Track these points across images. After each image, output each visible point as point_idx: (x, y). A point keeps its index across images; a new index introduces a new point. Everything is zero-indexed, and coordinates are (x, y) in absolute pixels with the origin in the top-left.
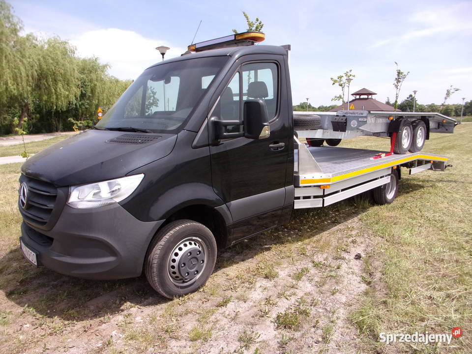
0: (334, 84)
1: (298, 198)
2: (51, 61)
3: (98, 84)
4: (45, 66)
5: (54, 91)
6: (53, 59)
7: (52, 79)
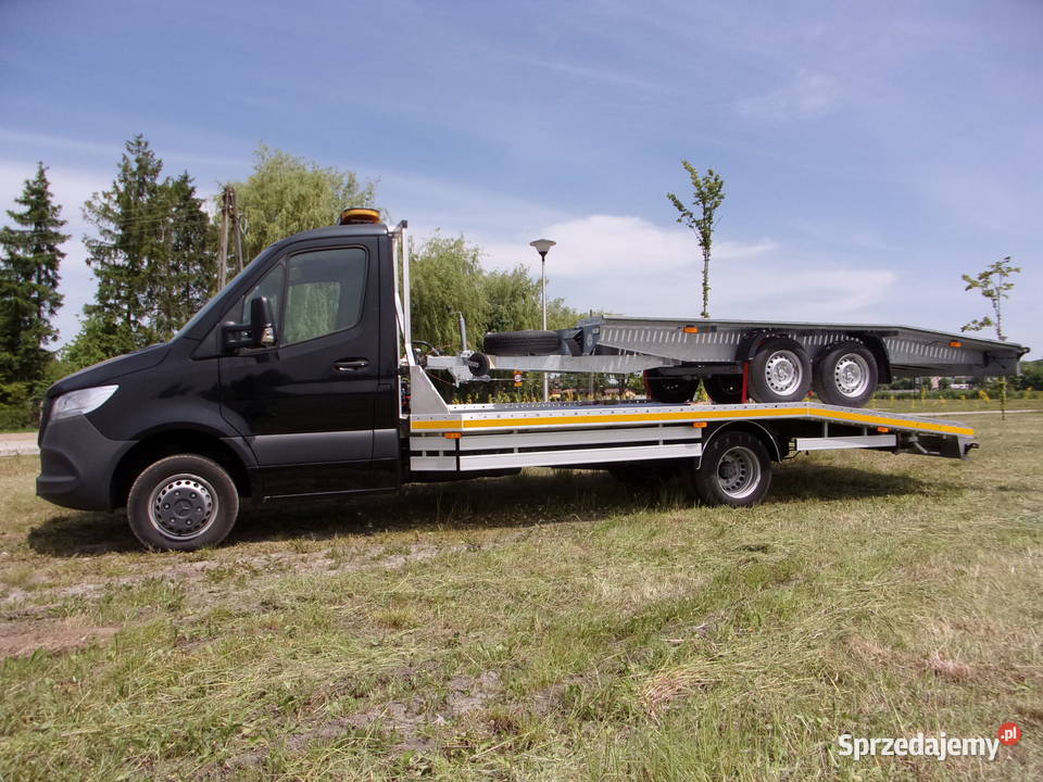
0: (969, 287)
1: (419, 453)
2: (437, 283)
3: (526, 322)
4: (427, 293)
5: (439, 335)
6: (441, 279)
7: (438, 313)
